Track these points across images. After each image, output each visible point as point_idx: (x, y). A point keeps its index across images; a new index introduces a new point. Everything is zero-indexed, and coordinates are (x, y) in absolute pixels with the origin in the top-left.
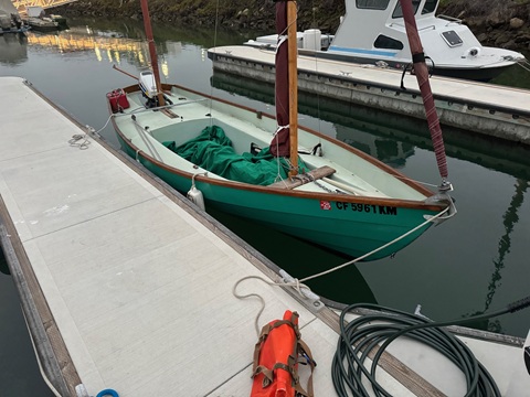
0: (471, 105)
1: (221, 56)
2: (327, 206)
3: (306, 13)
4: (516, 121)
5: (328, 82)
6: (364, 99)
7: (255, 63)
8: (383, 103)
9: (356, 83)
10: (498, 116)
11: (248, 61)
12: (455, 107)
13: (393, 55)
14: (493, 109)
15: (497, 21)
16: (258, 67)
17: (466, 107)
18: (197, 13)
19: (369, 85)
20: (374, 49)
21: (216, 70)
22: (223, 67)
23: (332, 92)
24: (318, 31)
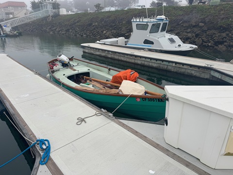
0: (176, 63)
1: (86, 47)
2: (139, 100)
3: (121, 24)
4: (191, 68)
5: (126, 56)
6: (139, 62)
7: (99, 49)
8: (146, 63)
9: (136, 56)
10: (185, 67)
11: (96, 49)
12: (171, 64)
13: (150, 46)
14: (183, 64)
15: (194, 24)
16: (100, 51)
17: (174, 64)
18: (76, 24)
19: (141, 57)
20: (144, 44)
21: (84, 52)
22: (87, 51)
23: (128, 60)
24: (124, 38)
